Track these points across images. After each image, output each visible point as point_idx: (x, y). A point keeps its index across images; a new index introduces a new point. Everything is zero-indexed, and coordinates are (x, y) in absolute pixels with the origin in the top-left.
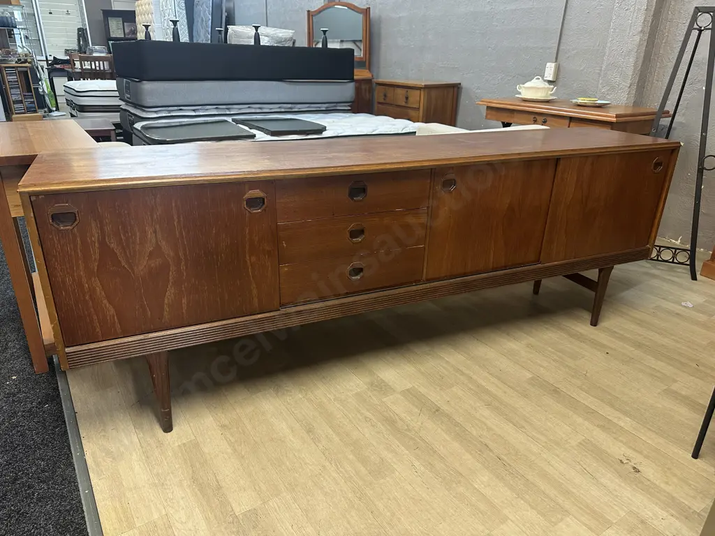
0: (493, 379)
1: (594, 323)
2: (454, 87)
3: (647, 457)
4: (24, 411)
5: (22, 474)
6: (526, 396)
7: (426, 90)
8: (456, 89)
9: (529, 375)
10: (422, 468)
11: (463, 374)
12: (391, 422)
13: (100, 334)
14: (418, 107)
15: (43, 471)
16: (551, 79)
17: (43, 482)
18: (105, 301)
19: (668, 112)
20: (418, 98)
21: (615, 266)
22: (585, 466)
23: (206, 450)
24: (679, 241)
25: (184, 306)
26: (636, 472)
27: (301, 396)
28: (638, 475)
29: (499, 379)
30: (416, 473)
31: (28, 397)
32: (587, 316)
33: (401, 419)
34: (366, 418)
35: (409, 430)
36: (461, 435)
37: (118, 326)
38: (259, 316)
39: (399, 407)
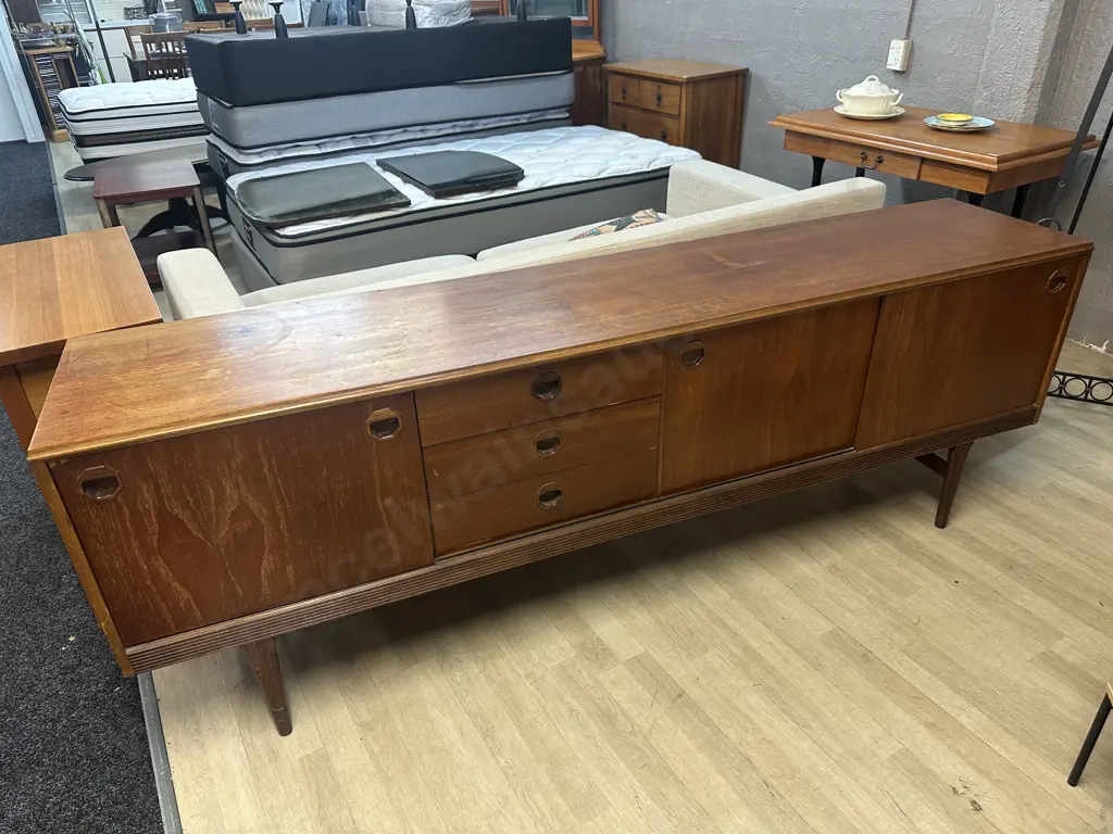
0: (771, 638)
1: (942, 522)
2: (737, 75)
3: (997, 783)
4: (86, 700)
5: (88, 806)
6: (819, 667)
7: (691, 86)
8: (740, 79)
9: (828, 627)
10: (649, 802)
11: (724, 626)
12: (608, 718)
13: (172, 625)
14: (677, 113)
15: (116, 803)
16: (898, 68)
17: (116, 820)
18: (175, 584)
19: (1093, 138)
20: (678, 100)
21: (976, 441)
22: (897, 800)
23: (339, 768)
24: (1104, 348)
25: (291, 576)
26: (976, 809)
27: (477, 671)
28: (976, 816)
29: (779, 633)
30: (639, 811)
31: (92, 674)
32: (931, 508)
33: (625, 715)
34: (571, 710)
35: (633, 733)
36: (713, 741)
37: (197, 613)
38: (404, 576)
39: (621, 689)
